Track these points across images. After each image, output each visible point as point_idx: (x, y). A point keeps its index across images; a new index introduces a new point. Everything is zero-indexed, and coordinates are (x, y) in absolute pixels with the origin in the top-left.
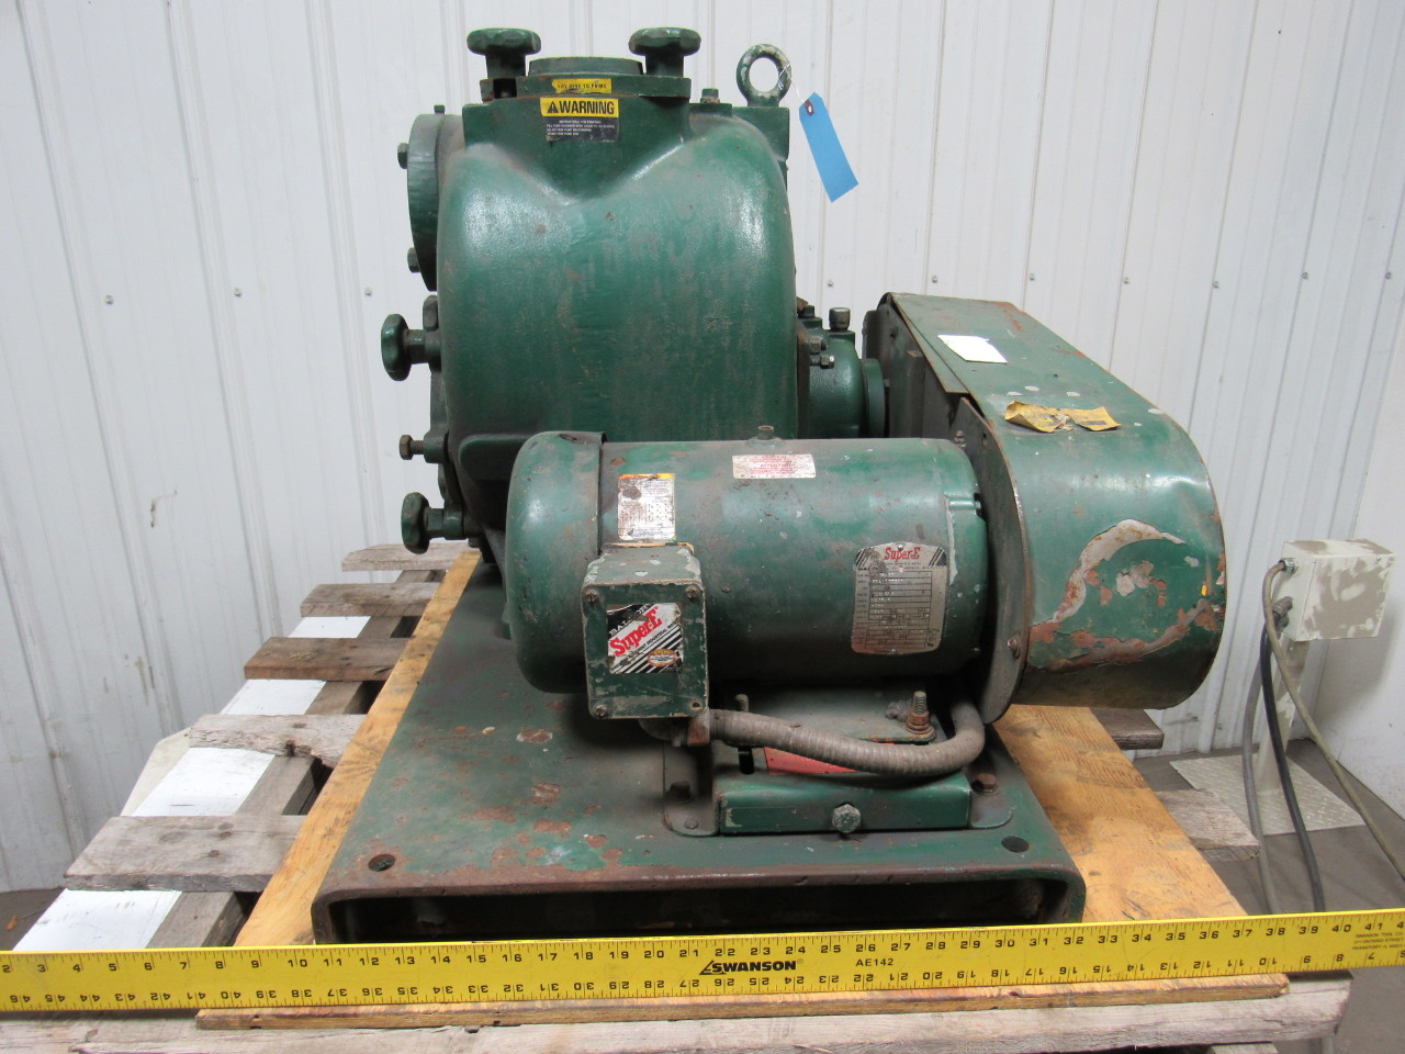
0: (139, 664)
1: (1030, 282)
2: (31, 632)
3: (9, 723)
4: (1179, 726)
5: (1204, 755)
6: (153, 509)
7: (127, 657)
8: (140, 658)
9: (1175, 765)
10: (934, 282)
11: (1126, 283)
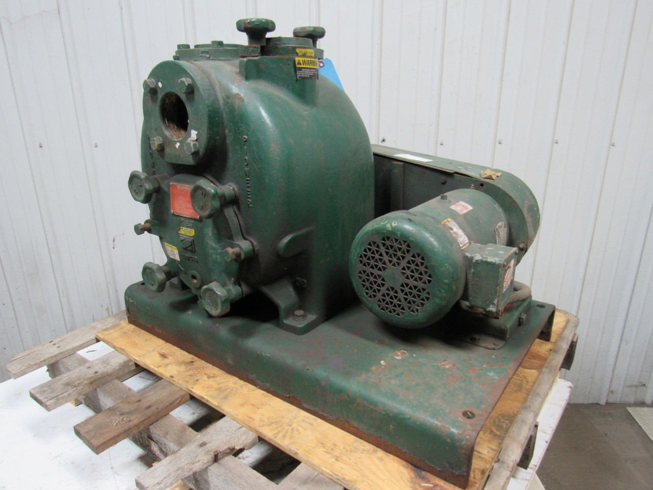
0: (108, 310)
1: (555, 145)
2: (63, 292)
3: (54, 331)
4: (634, 389)
5: (648, 406)
6: (114, 241)
7: (102, 306)
8: (108, 307)
9: (630, 410)
10: (500, 143)
11: (613, 145)
